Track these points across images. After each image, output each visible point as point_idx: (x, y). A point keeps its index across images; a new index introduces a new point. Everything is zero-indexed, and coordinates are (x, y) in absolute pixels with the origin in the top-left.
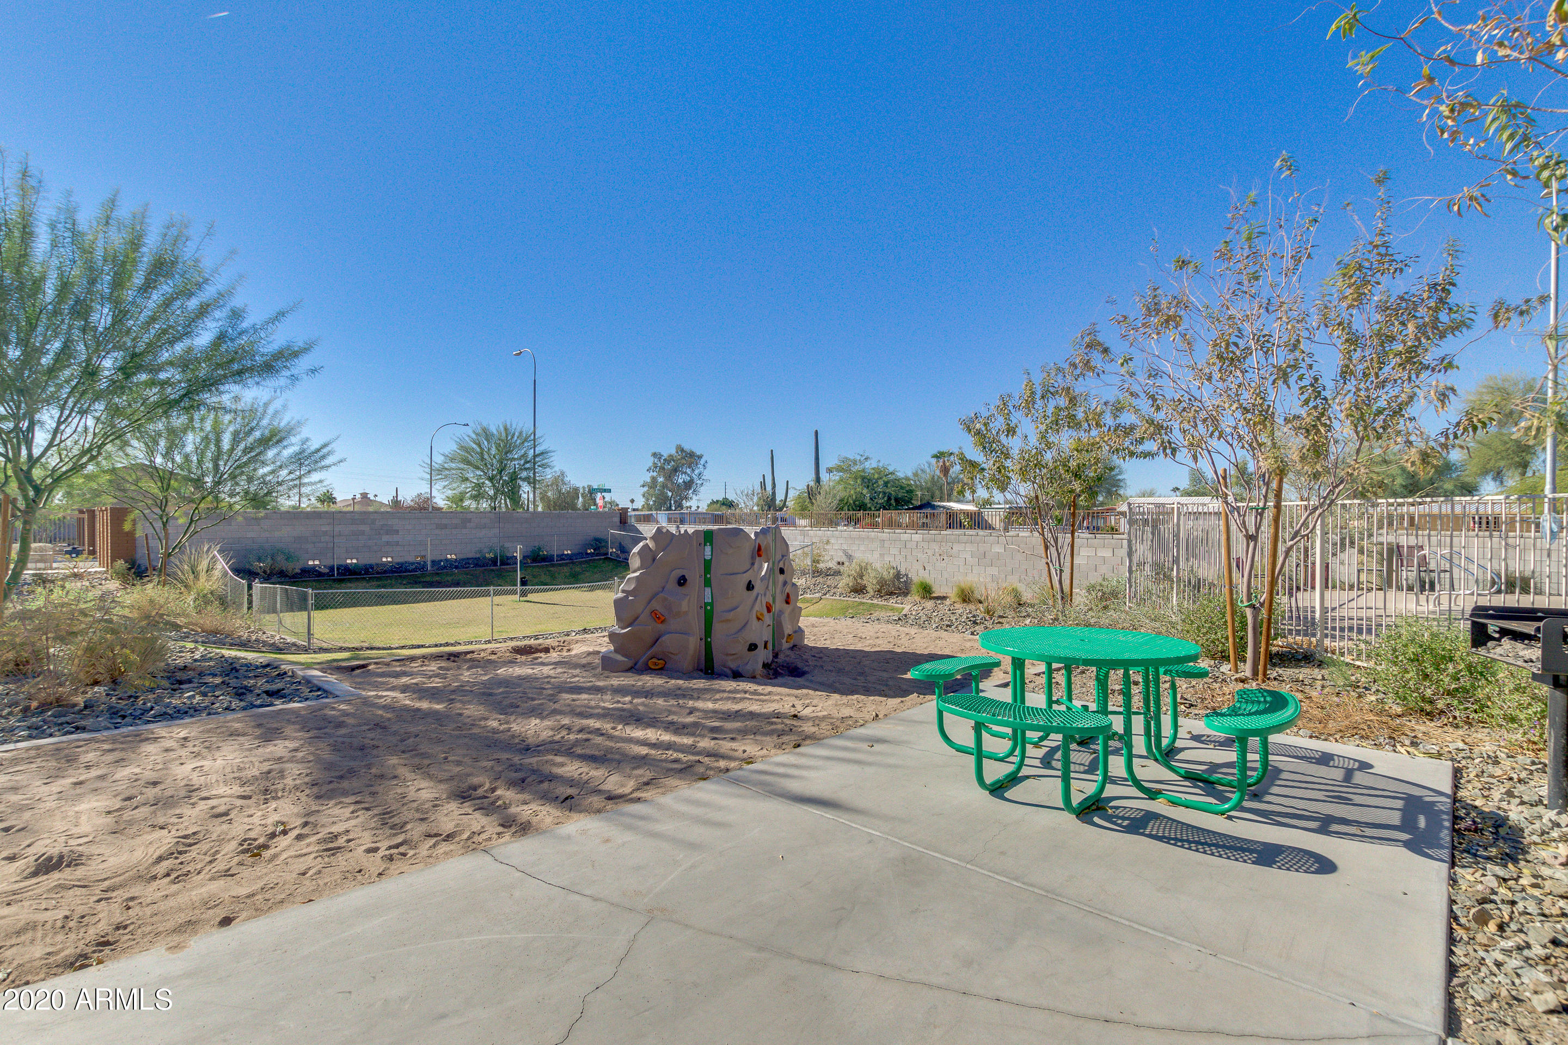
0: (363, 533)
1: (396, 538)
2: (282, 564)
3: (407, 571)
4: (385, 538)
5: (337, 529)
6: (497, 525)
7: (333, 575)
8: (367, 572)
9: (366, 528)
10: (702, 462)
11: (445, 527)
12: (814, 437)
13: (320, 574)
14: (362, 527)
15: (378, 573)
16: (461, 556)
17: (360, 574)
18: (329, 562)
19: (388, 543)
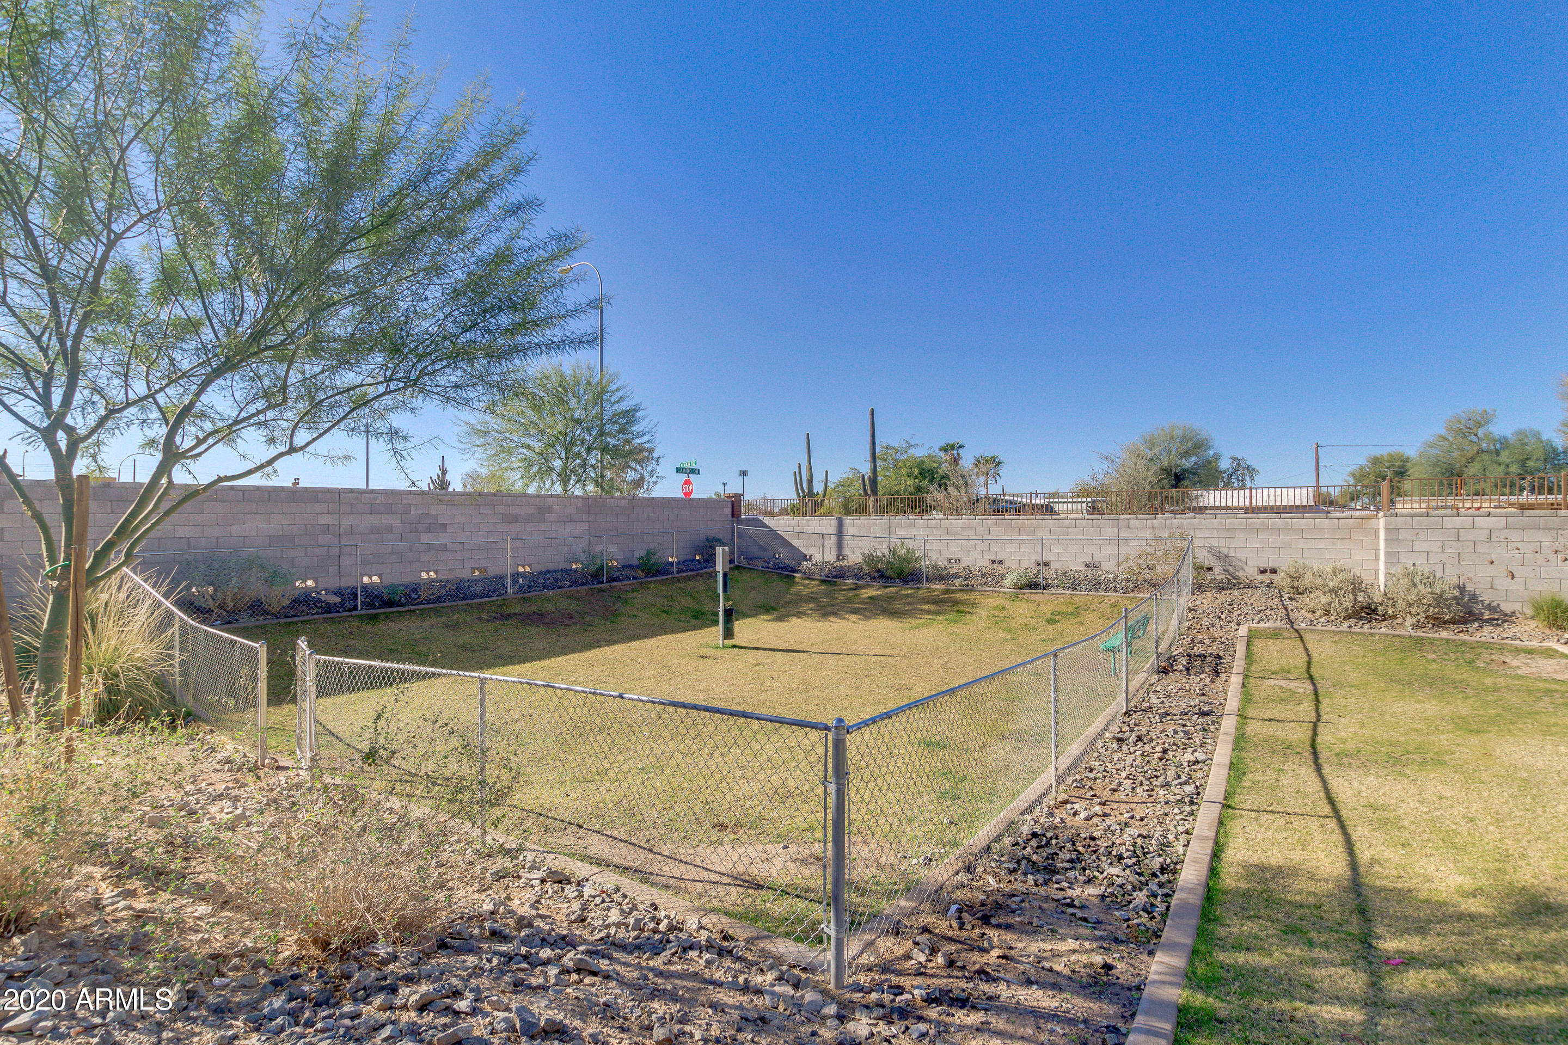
0: (389, 529)
1: (443, 538)
2: (256, 588)
3: (473, 596)
4: (427, 539)
5: (347, 521)
6: (585, 517)
7: (355, 608)
8: (410, 601)
9: (393, 520)
10: (655, 455)
11: (514, 519)
12: (869, 417)
13: (329, 608)
14: (387, 519)
15: (429, 601)
16: (538, 568)
17: (399, 604)
18: (334, 583)
19: (430, 548)
